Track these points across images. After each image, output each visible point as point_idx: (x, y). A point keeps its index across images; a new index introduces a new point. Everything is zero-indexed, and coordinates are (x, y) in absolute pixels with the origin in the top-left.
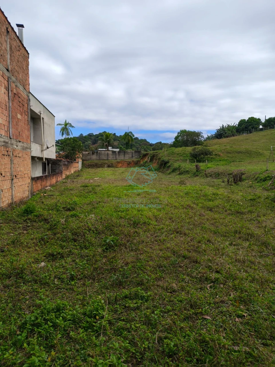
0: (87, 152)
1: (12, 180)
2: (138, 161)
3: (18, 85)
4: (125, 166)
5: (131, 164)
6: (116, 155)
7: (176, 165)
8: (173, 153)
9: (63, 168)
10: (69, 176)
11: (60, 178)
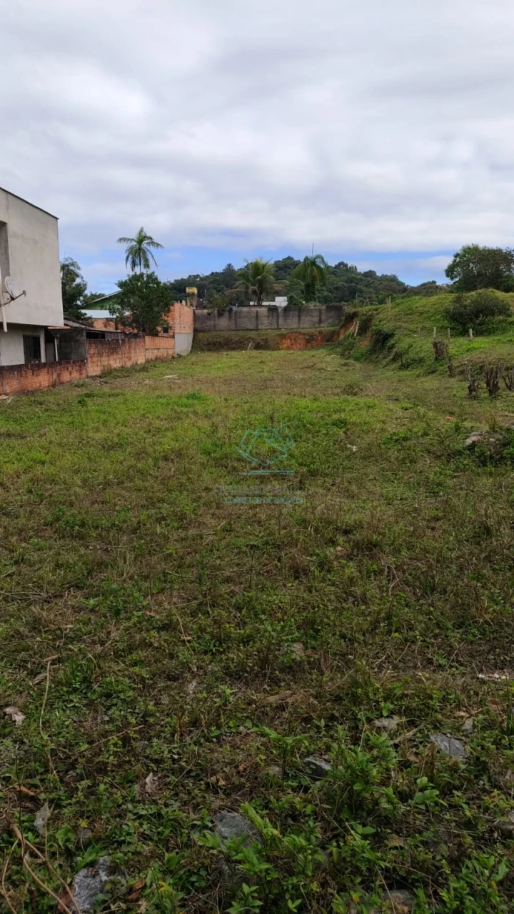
0: (205, 311)
2: (333, 333)
4: (299, 347)
5: (313, 340)
6: (278, 316)
9: (91, 350)
10: (115, 370)
11: (75, 375)
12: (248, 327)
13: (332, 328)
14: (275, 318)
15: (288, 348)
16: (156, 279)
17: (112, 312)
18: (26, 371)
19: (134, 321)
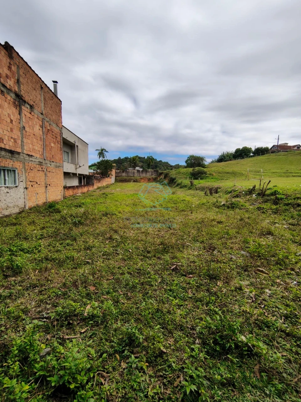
0: (119, 171)
1: (46, 187)
2: (156, 178)
3: (52, 123)
4: (146, 182)
5: (150, 180)
6: (140, 173)
7: (180, 181)
8: (180, 173)
9: (94, 181)
10: (100, 187)
11: (92, 188)
12: (132, 176)
15: (143, 182)
17: (94, 170)
19: (102, 173)
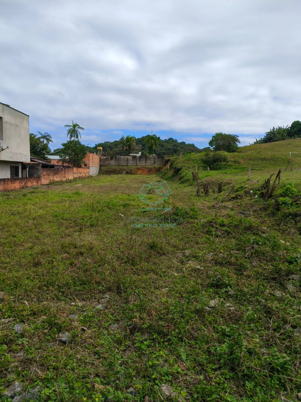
0: (105, 157)
2: (160, 168)
4: (145, 173)
5: (152, 170)
6: (137, 160)
9: (43, 173)
10: (56, 182)
11: (35, 183)
12: (124, 164)
13: (159, 166)
14: (135, 161)
15: (141, 174)
16: (80, 143)
17: (61, 157)
18: (8, 182)
19: (70, 161)
